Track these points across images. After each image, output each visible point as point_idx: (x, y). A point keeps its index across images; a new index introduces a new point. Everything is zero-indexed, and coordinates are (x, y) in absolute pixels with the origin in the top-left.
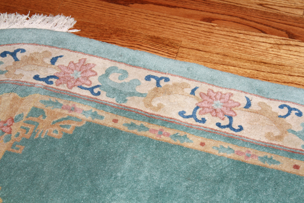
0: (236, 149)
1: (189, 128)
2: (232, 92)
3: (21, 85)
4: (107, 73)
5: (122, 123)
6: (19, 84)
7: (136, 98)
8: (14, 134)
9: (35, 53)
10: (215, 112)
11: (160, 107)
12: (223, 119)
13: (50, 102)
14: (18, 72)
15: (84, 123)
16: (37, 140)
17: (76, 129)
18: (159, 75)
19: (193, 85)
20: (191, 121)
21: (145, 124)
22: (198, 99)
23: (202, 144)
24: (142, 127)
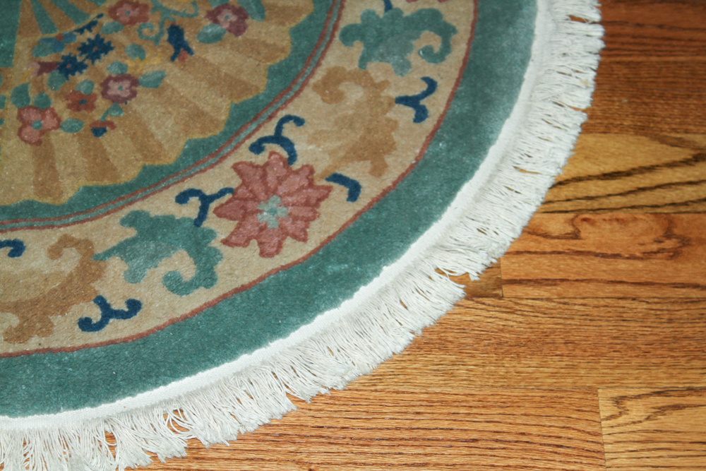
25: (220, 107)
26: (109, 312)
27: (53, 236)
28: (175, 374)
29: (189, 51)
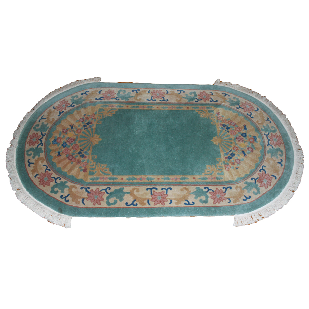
0: (168, 107)
1: (152, 104)
2: (161, 89)
3: (92, 103)
4: (119, 92)
5: (130, 107)
6: (91, 103)
7: (132, 98)
8: (96, 119)
9: (92, 91)
10: (158, 97)
11: (140, 99)
12: (161, 98)
13: (104, 106)
14: (89, 99)
15: (118, 110)
16: (105, 118)
17: (116, 112)
18: (136, 89)
19: (148, 90)
20: (151, 101)
21: (137, 105)
22: (151, 94)
23: (157, 108)
24: (137, 107)
25: (253, 165)
26: (247, 198)
27: (235, 186)
28: (259, 208)
29: (246, 155)
